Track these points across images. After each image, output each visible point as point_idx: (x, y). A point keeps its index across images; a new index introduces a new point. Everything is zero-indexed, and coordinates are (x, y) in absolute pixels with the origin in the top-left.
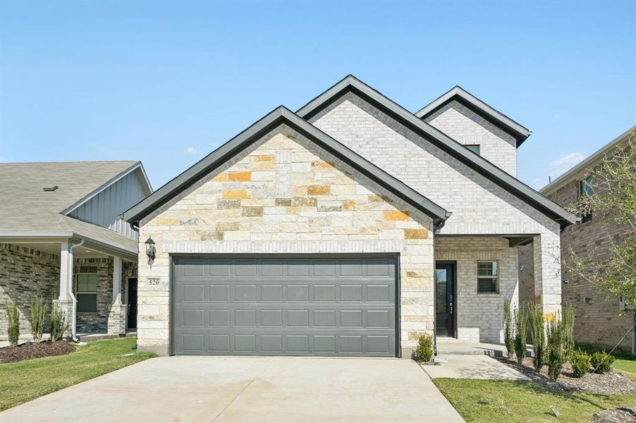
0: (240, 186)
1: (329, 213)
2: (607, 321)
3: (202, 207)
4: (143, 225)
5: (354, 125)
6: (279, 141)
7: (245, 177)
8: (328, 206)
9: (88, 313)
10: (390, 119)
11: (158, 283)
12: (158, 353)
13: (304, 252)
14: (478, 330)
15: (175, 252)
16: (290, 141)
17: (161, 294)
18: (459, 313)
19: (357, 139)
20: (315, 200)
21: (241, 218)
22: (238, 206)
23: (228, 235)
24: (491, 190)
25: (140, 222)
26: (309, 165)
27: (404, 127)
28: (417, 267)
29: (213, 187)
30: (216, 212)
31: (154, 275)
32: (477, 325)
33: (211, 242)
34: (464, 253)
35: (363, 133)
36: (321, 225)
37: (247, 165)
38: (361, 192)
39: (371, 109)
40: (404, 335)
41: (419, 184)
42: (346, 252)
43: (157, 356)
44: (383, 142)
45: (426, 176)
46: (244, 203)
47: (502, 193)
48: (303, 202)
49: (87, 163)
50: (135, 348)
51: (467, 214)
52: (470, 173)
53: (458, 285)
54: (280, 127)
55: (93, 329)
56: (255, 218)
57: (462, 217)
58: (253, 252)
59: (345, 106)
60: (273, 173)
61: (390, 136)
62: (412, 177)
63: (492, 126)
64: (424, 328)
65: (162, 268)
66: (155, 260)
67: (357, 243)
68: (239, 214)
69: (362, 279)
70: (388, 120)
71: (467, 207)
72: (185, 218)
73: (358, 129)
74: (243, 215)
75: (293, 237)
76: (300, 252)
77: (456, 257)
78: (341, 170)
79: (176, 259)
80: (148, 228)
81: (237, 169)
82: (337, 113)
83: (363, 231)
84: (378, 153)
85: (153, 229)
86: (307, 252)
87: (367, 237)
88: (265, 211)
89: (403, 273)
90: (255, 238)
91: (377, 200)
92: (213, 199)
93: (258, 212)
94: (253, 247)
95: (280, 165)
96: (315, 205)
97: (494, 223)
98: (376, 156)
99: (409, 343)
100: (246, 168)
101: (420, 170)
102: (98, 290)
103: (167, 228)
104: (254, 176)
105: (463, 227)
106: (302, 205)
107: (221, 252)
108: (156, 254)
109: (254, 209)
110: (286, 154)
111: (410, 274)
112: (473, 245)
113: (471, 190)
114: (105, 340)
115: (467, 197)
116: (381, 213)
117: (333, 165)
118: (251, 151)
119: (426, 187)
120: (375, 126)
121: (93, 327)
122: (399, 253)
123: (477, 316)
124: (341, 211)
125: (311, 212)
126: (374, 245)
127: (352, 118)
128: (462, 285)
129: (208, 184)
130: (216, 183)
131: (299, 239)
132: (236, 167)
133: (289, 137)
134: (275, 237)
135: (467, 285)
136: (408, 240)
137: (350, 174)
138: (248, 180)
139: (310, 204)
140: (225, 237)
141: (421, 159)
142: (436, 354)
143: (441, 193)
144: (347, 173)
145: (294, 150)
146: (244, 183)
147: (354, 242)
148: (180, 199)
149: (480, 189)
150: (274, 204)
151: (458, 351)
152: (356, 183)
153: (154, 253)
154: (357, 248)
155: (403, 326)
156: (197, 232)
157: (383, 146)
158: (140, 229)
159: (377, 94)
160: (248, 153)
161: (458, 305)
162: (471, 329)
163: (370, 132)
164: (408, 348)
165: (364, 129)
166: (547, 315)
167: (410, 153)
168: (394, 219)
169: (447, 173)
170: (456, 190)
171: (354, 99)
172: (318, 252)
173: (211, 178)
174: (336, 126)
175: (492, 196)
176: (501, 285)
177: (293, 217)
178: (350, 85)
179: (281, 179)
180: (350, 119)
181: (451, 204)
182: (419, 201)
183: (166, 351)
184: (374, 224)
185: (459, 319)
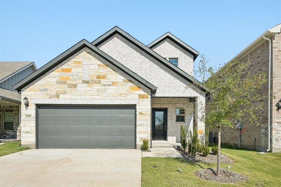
0: (66, 74)
1: (106, 87)
2: (231, 134)
3: (50, 84)
4: (23, 91)
5: (119, 48)
6: (84, 55)
7: (69, 70)
8: (106, 84)
9: (10, 130)
10: (134, 46)
11: (30, 117)
12: (30, 147)
13: (95, 104)
14: (175, 137)
15: (37, 103)
16: (89, 55)
17: (32, 122)
18: (168, 130)
19: (120, 55)
20: (100, 81)
21: (67, 89)
22: (66, 83)
23: (61, 96)
24: (177, 78)
25: (22, 90)
26: (97, 66)
27: (140, 50)
28: (143, 111)
29: (55, 74)
30: (56, 86)
31: (28, 113)
32: (175, 135)
33: (54, 99)
34: (171, 105)
35: (123, 52)
36: (102, 92)
37: (69, 65)
38: (119, 78)
39: (127, 42)
40: (138, 140)
41: (146, 75)
42: (113, 104)
43: (30, 149)
44: (131, 56)
45: (150, 72)
46: (68, 82)
47: (182, 79)
48: (95, 82)
49: (8, 62)
50: (20, 145)
51: (167, 88)
52: (168, 70)
53: (168, 118)
54: (84, 48)
55: (12, 138)
56: (73, 89)
57: (164, 89)
58: (73, 104)
59: (115, 40)
60: (81, 69)
61: (134, 53)
62: (144, 72)
63: (183, 50)
64: (146, 136)
65: (32, 110)
66: (29, 107)
67: (118, 100)
68: (66, 87)
69: (121, 115)
70: (133, 46)
71: (167, 85)
72: (42, 88)
73: (120, 50)
74: (68, 87)
75: (90, 97)
76: (93, 104)
77: (167, 106)
78: (111, 68)
79: (39, 106)
80: (25, 93)
81: (65, 67)
82: (111, 43)
83: (120, 95)
84: (129, 61)
85: (27, 93)
86: (96, 104)
87: (122, 98)
88: (78, 86)
89: (137, 113)
90: (73, 97)
91: (127, 82)
92: (55, 80)
93: (75, 86)
94: (72, 101)
95: (85, 66)
96: (100, 83)
97: (178, 92)
98: (128, 62)
99: (139, 143)
100: (69, 66)
101: (147, 69)
102: (14, 120)
103: (34, 93)
104: (73, 70)
105: (165, 94)
106: (94, 83)
107: (58, 103)
108: (29, 104)
109: (73, 85)
110: (87, 61)
111: (141, 114)
112: (175, 101)
113: (169, 78)
114: (14, 142)
115: (167, 81)
116: (128, 87)
117: (108, 66)
118: (71, 59)
119: (149, 76)
120: (128, 49)
121: (12, 137)
122: (136, 105)
123: (176, 131)
124: (111, 86)
125: (98, 86)
126: (125, 101)
127: (118, 45)
128: (169, 118)
129: (52, 73)
130: (56, 73)
131: (92, 98)
132: (65, 66)
133: (88, 53)
134: (82, 97)
135: (171, 118)
136: (140, 99)
137: (115, 70)
138: (70, 72)
139: (98, 83)
140: (60, 97)
141: (147, 64)
142: (151, 147)
143: (156, 79)
144: (114, 70)
145: (91, 59)
146: (68, 73)
147: (116, 100)
148: (40, 80)
149: (173, 77)
150: (82, 83)
151: (162, 146)
152: (118, 74)
153: (28, 104)
154: (118, 102)
155: (137, 135)
156: (48, 94)
157: (131, 58)
158: (22, 93)
159: (128, 35)
160: (70, 60)
161: (168, 127)
162: (173, 137)
163: (125, 52)
164: (140, 145)
165: (123, 50)
166: (199, 131)
167: (143, 61)
168: (134, 90)
169: (158, 70)
170: (162, 78)
171: (119, 37)
172: (101, 104)
173: (53, 71)
174: (111, 49)
175: (177, 80)
176: (186, 118)
177: (90, 89)
178: (116, 30)
179: (85, 72)
180: (117, 46)
181: (160, 84)
182: (144, 82)
183: (34, 146)
184: (125, 92)
185: (168, 132)
